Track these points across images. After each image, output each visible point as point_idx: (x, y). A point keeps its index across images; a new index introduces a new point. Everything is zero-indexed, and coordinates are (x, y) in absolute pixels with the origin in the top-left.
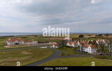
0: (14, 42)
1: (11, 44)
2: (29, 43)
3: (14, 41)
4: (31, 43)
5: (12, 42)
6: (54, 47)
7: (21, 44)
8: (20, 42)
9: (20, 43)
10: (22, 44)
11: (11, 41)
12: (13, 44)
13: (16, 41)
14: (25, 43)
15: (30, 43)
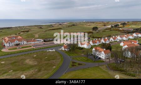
0: (13, 43)
1: (10, 45)
2: (32, 43)
4: (36, 42)
5: (11, 43)
6: (63, 49)
7: (22, 44)
8: (21, 42)
10: (24, 44)
11: (9, 42)
12: (12, 45)
13: (15, 42)
14: (28, 43)
15: (34, 42)
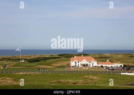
0: (80, 63)
1: (76, 65)
3: (81, 61)
5: (77, 62)
8: (90, 63)
9: (90, 65)
10: (94, 66)
11: (76, 60)
12: (78, 65)
13: (83, 61)
